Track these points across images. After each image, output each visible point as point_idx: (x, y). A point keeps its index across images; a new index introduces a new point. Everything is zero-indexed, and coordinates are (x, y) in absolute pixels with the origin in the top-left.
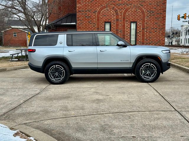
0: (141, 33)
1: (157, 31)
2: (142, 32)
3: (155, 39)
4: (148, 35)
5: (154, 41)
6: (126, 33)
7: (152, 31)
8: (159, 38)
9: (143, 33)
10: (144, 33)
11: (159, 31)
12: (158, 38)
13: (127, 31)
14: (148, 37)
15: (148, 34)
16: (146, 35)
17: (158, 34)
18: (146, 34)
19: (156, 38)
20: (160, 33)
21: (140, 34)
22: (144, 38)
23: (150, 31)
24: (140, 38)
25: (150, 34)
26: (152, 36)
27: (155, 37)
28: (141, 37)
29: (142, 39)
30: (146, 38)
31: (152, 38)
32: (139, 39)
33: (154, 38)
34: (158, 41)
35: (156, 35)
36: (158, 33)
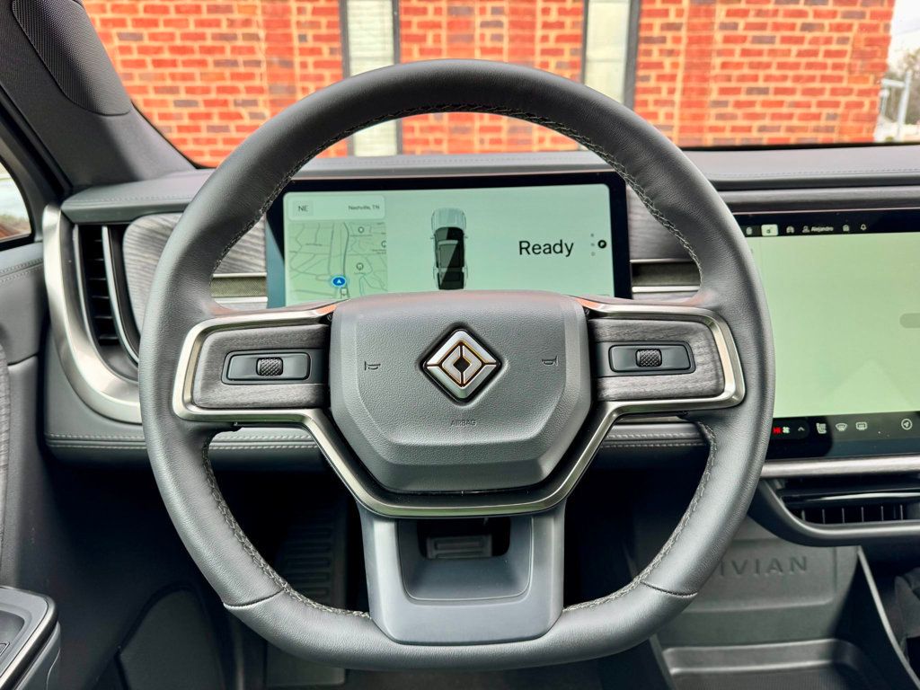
0: (677, 40)
1: (821, 27)
2: (691, 28)
3: (797, 105)
4: (739, 66)
5: (790, 116)
6: (545, 39)
7: (777, 27)
8: (834, 92)
9: (698, 40)
10: (709, 40)
11: (839, 28)
12: (820, 91)
13: (553, 17)
14: (742, 78)
15: (745, 53)
16: (724, 65)
17: (828, 54)
18: (721, 53)
19: (807, 92)
20: (843, 41)
21: (671, 53)
22: (703, 92)
23: (762, 27)
24: (672, 91)
25: (760, 53)
26: (774, 71)
27: (797, 79)
28: (673, 78)
29: (686, 104)
30: (723, 91)
31: (778, 91)
32: (657, 102)
33: (791, 91)
34: (817, 117)
35: (810, 66)
36: (828, 41)
